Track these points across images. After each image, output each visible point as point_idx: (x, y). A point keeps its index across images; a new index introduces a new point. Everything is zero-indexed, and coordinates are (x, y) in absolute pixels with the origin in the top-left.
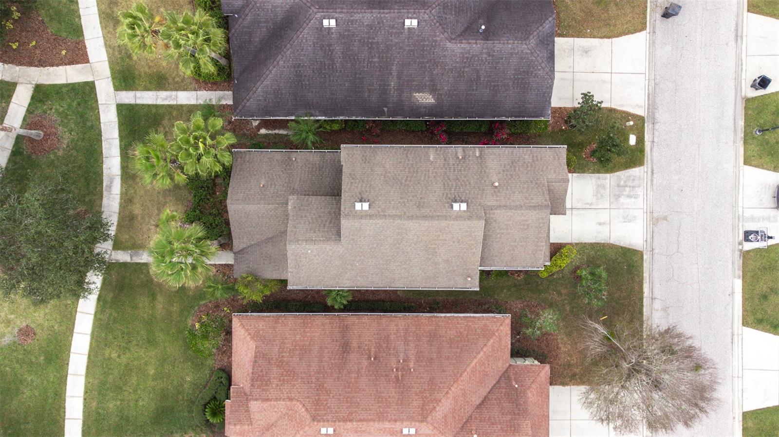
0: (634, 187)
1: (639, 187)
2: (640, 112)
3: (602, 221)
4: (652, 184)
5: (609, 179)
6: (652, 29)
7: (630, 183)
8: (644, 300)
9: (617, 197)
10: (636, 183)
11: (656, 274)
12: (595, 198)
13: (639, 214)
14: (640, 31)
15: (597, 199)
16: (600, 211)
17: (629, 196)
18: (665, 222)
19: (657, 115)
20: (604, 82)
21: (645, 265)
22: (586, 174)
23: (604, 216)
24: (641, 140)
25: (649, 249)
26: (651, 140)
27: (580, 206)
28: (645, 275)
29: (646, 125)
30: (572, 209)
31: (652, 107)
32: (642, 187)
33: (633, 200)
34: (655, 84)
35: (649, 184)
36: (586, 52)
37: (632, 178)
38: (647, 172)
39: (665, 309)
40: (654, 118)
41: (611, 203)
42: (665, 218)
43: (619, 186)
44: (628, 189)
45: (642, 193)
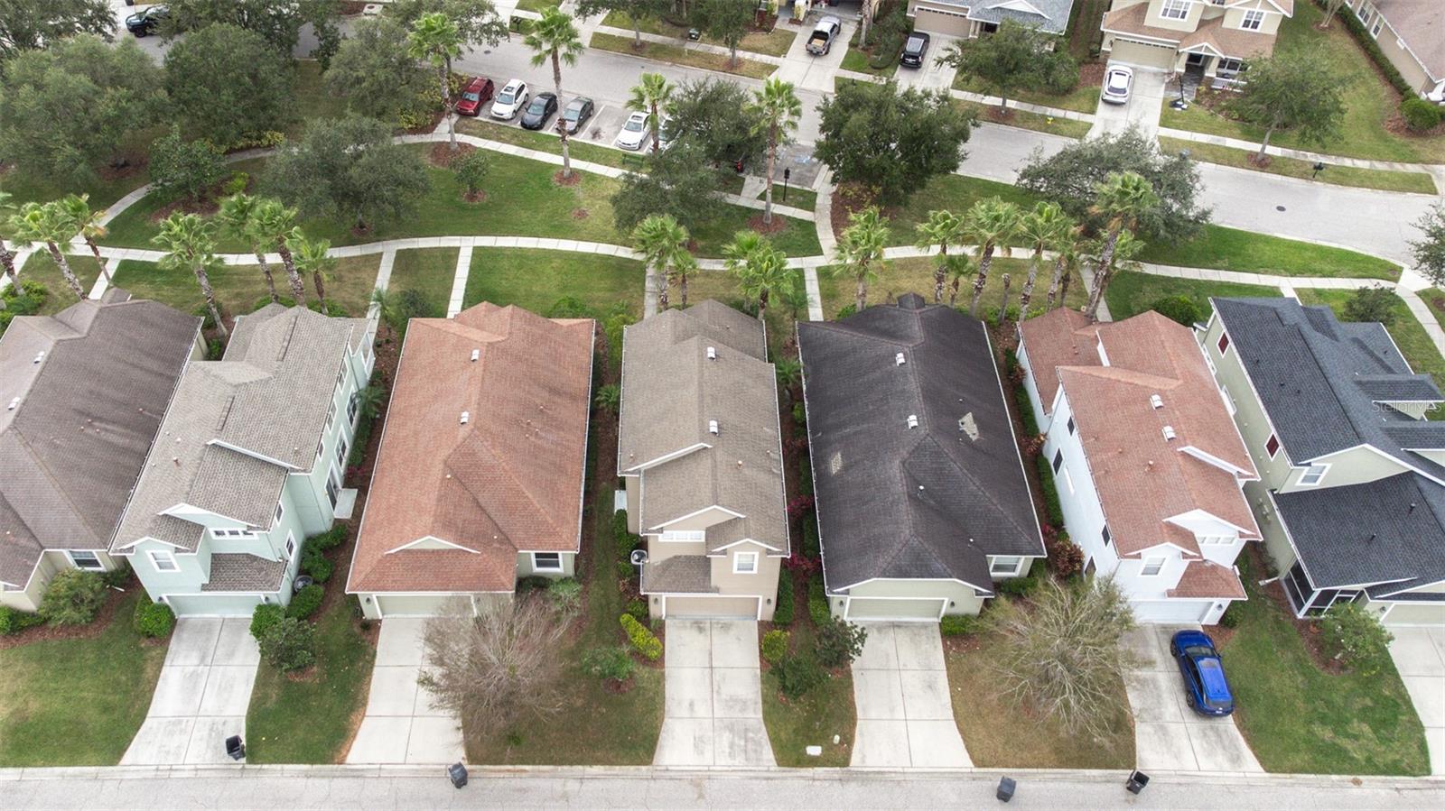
0: (746, 751)
1: (747, 760)
2: (855, 759)
3: (696, 708)
4: (751, 778)
5: (755, 716)
6: (978, 775)
7: (750, 746)
8: (580, 767)
9: (731, 728)
10: (752, 755)
11: (619, 783)
12: (728, 698)
13: (707, 759)
14: (972, 757)
15: (726, 701)
16: (710, 702)
17: (732, 746)
18: (696, 796)
19: (853, 784)
20: (892, 710)
21: (632, 768)
22: (759, 686)
23: (702, 710)
24: (814, 762)
25: (655, 774)
26: (816, 777)
27: (716, 677)
28: (617, 767)
29: (838, 768)
30: (711, 667)
31: (865, 777)
32: (746, 763)
33: (727, 750)
34: (899, 782)
35: (752, 774)
36: (930, 687)
37: (759, 749)
38: (768, 771)
39: (565, 796)
40: (848, 780)
41: (721, 719)
42: (701, 796)
43: (746, 730)
44: (742, 743)
45: (737, 763)
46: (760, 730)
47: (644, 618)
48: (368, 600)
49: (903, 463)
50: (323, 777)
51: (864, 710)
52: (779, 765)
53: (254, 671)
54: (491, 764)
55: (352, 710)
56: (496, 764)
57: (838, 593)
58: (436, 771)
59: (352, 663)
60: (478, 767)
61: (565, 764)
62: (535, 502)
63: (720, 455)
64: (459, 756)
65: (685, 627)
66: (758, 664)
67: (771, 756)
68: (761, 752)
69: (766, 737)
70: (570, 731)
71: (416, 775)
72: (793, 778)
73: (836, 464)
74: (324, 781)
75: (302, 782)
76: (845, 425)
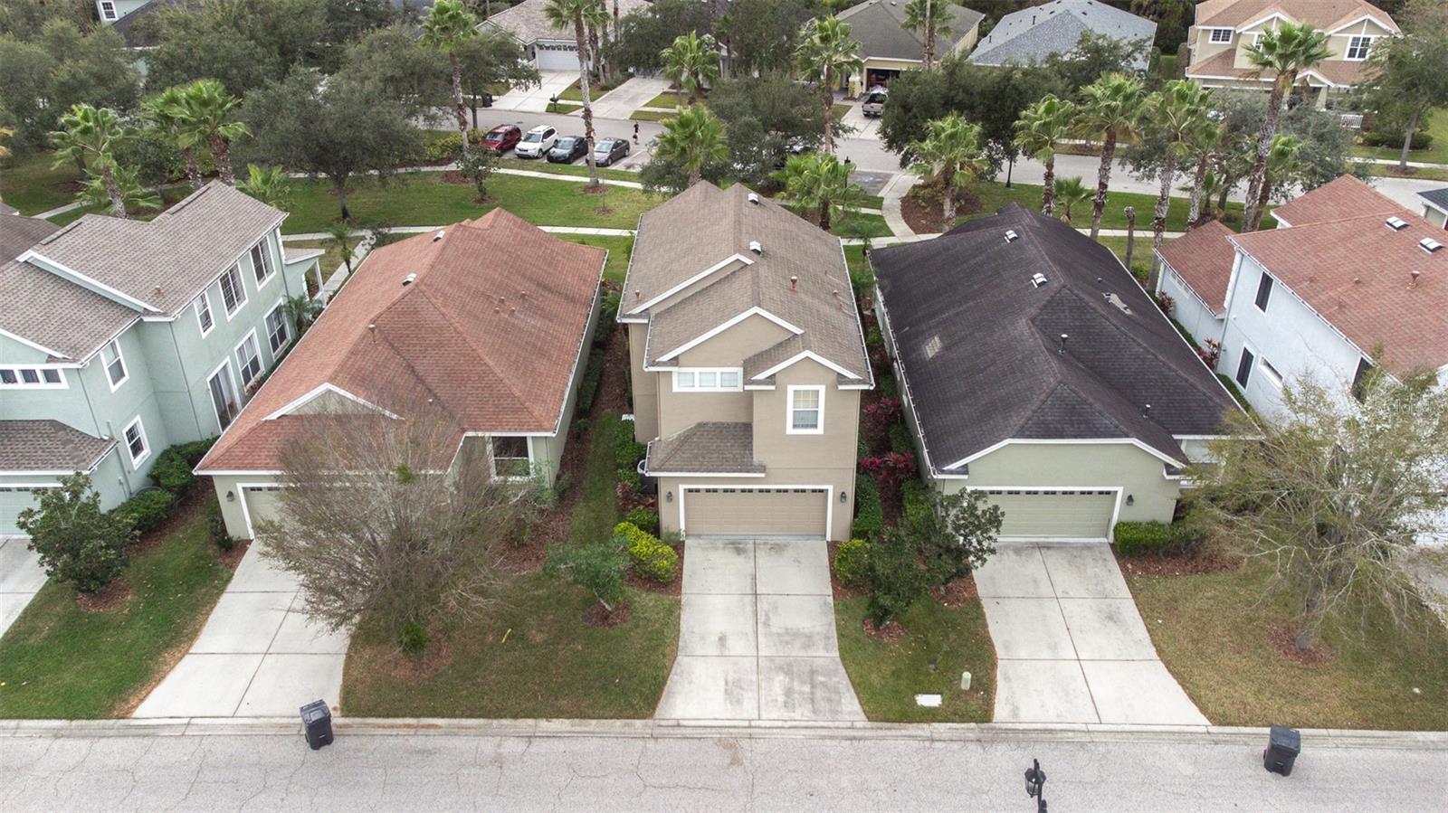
0: (813, 701)
1: (815, 712)
2: (1001, 712)
3: (730, 643)
4: (823, 738)
5: (827, 654)
6: (1221, 737)
7: (820, 693)
8: (531, 722)
9: (787, 670)
10: (823, 706)
11: (593, 744)
12: (783, 631)
13: (748, 710)
14: (1203, 710)
15: (778, 634)
16: (752, 638)
17: (788, 692)
18: (728, 761)
19: (1002, 747)
20: (1054, 647)
21: (618, 723)
22: (833, 617)
23: (738, 646)
24: (930, 715)
25: (657, 731)
26: (936, 736)
27: (763, 605)
28: (594, 722)
29: (973, 725)
30: (756, 594)
31: (1021, 737)
32: (814, 717)
33: (781, 699)
34: (1083, 745)
35: (824, 732)
36: (1110, 618)
37: (833, 696)
38: (852, 728)
39: (499, 761)
40: (993, 741)
41: (771, 659)
42: (736, 761)
43: (813, 672)
44: (807, 689)
45: (797, 715)
46: (835, 672)
47: (654, 529)
48: (230, 494)
49: (1033, 320)
50: (84, 737)
51: (1006, 647)
52: (869, 719)
53: (26, 600)
54: (379, 716)
55: (168, 645)
56: (388, 716)
57: (951, 472)
58: (287, 726)
59: (191, 589)
60: (358, 720)
61: (505, 717)
62: (498, 371)
63: (763, 271)
64: (333, 701)
65: (716, 549)
66: (830, 591)
67: (856, 706)
68: (839, 702)
69: (846, 681)
70: (520, 673)
71: (249, 733)
72: (896, 738)
73: (932, 348)
74: (84, 743)
75: (41, 744)
76: (942, 311)
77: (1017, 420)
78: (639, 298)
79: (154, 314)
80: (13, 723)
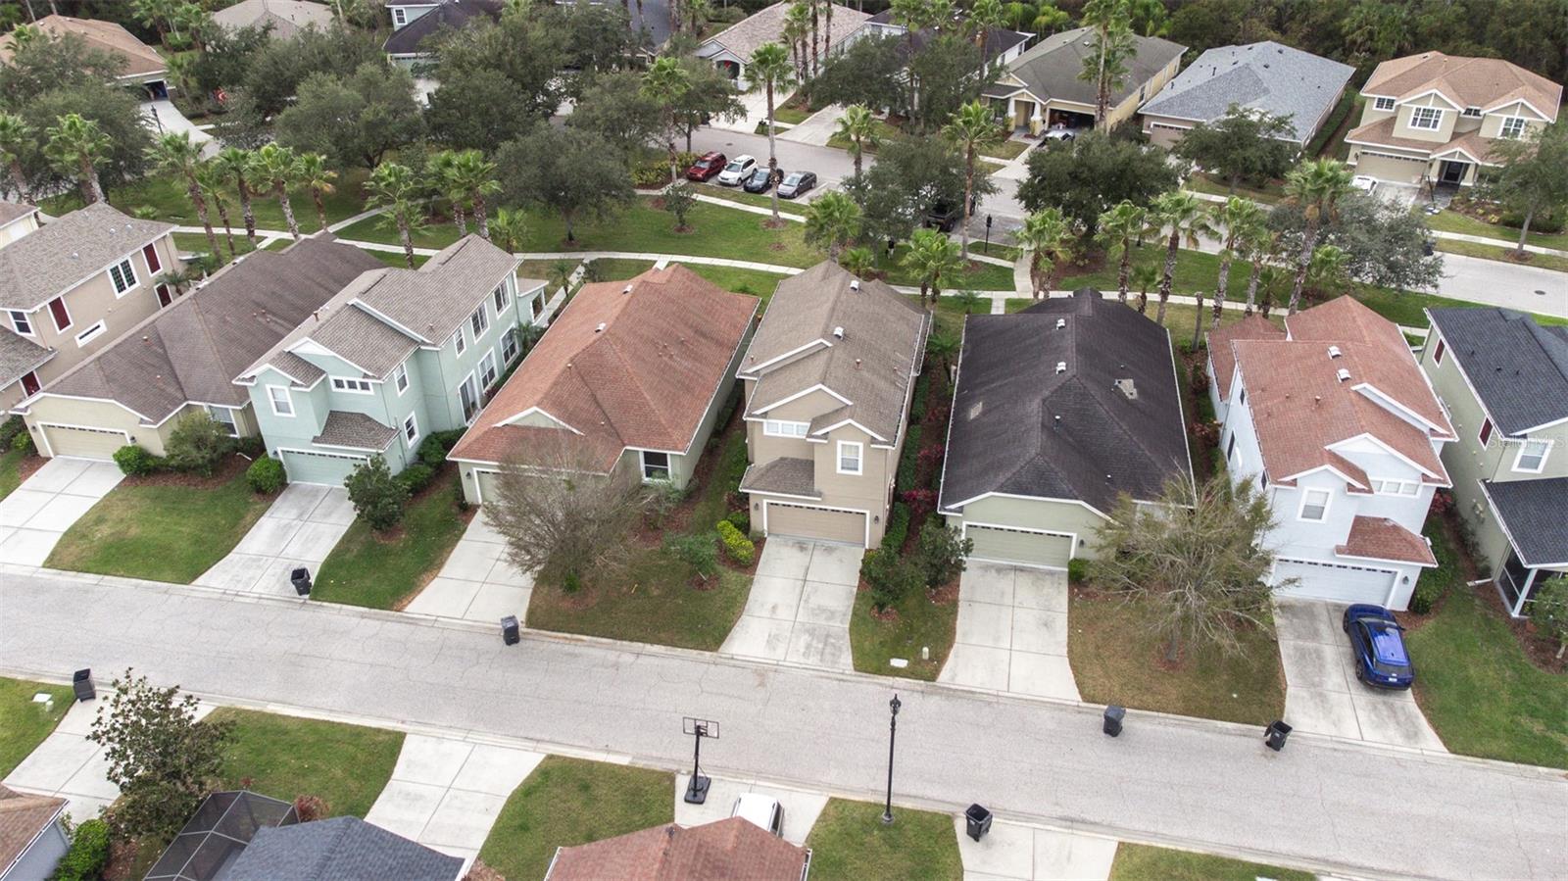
0: (822, 654)
1: (821, 661)
2: (944, 677)
3: (779, 611)
4: (822, 677)
5: (842, 626)
6: (1084, 709)
7: (828, 650)
8: (641, 644)
9: (812, 632)
10: (828, 657)
11: (676, 662)
12: (816, 607)
13: (779, 654)
14: (1081, 691)
15: (812, 609)
16: (794, 610)
17: (808, 647)
18: (756, 683)
19: (936, 698)
20: (997, 639)
21: (695, 652)
22: (853, 601)
23: (784, 613)
24: (897, 672)
25: (719, 660)
27: (808, 588)
28: (679, 649)
29: (922, 682)
30: (805, 580)
31: (951, 693)
32: (820, 664)
33: (802, 650)
34: (990, 703)
35: (823, 674)
36: (1046, 625)
37: (838, 653)
38: (843, 673)
39: (616, 666)
40: (932, 693)
41: (803, 624)
42: (762, 684)
43: (828, 636)
44: (821, 646)
45: (810, 662)
46: (843, 638)
47: (745, 527)
48: (469, 474)
49: (1044, 401)
50: (378, 620)
51: (965, 635)
52: (856, 670)
53: (344, 530)
54: (548, 630)
55: (426, 570)
56: (553, 631)
57: (951, 511)
58: (492, 629)
59: (440, 534)
60: (536, 631)
61: (625, 640)
62: (652, 403)
63: (838, 353)
64: (521, 617)
65: (787, 545)
66: (857, 584)
67: (850, 661)
68: (839, 657)
69: (849, 644)
70: (638, 613)
71: (470, 630)
72: (869, 683)
73: (975, 411)
74: (378, 623)
75: (355, 620)
76: (993, 381)
77: (1001, 479)
78: (753, 363)
79: (427, 344)
80: (338, 606)
